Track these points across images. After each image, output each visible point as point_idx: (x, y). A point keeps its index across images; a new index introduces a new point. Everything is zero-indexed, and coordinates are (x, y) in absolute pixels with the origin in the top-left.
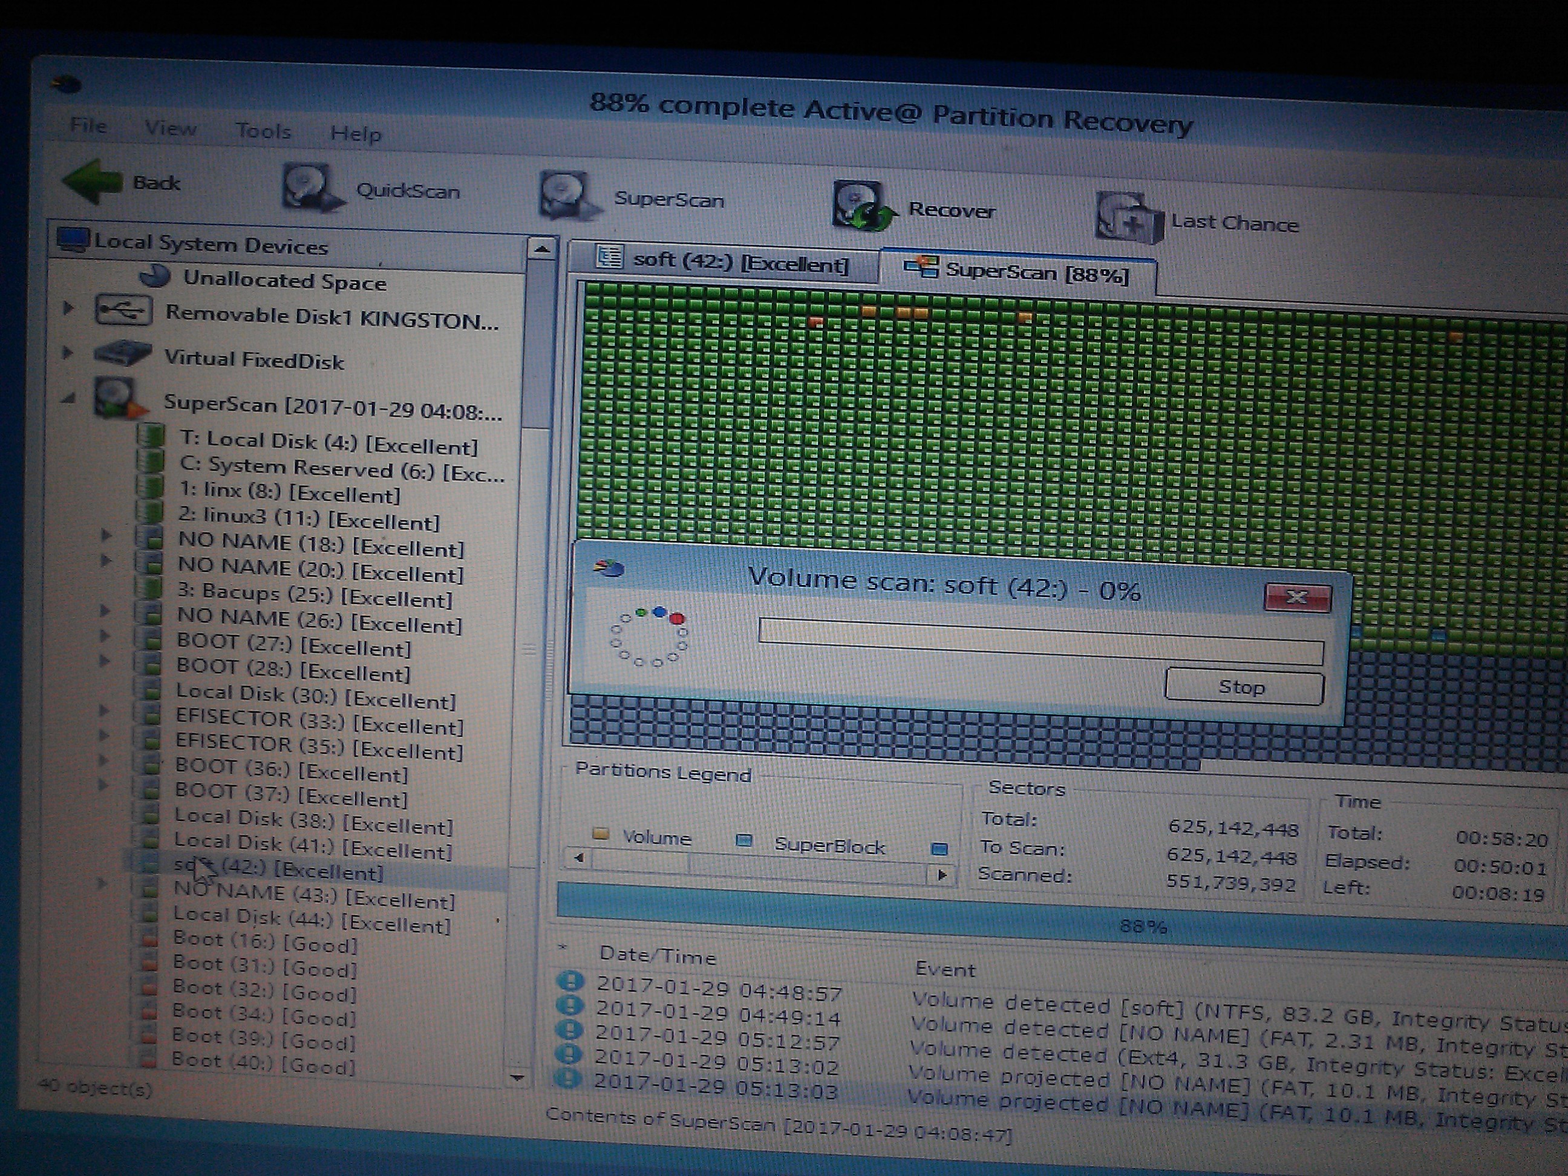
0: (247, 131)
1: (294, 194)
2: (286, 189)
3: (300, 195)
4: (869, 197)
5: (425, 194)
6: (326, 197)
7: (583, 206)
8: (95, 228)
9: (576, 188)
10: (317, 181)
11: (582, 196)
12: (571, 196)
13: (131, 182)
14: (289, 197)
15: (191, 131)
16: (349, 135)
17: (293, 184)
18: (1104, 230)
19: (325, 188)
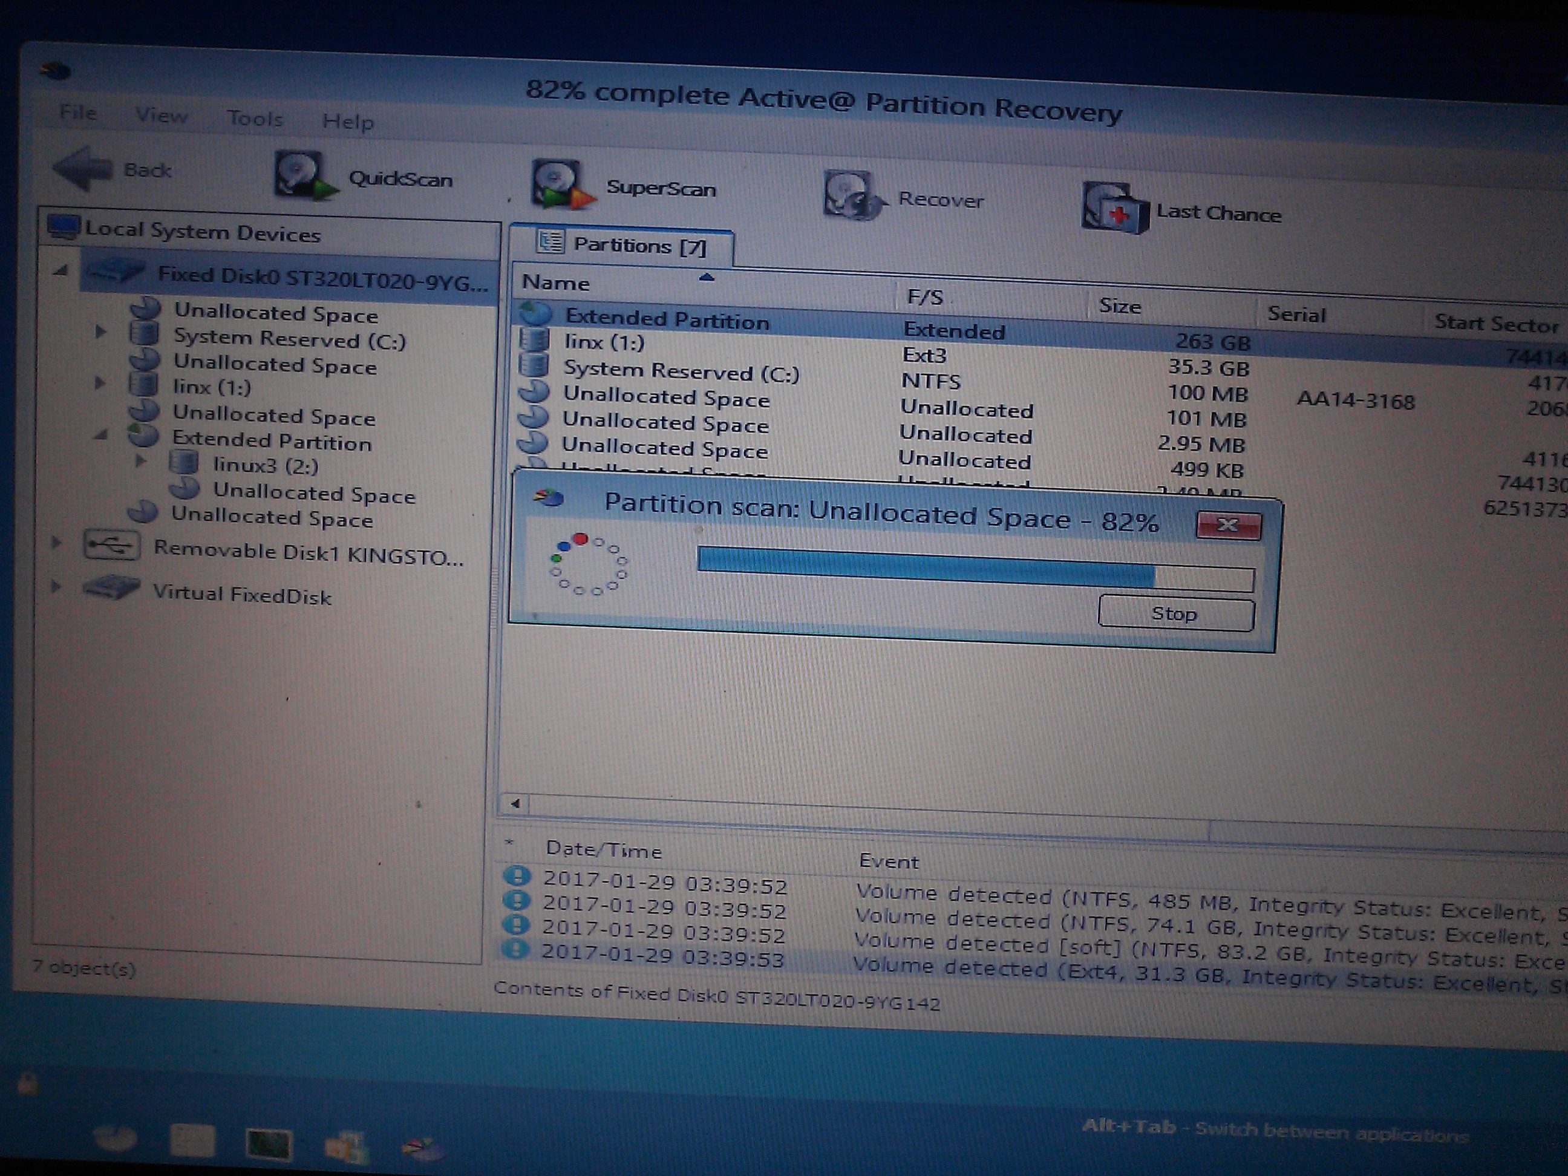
0: (238, 118)
1: (286, 182)
2: (279, 177)
3: (292, 182)
4: (859, 186)
5: (418, 182)
6: (318, 184)
7: (576, 194)
8: (85, 215)
9: (568, 177)
10: (310, 168)
11: (575, 184)
12: (564, 185)
13: (123, 169)
14: (281, 185)
15: (182, 118)
16: (341, 121)
17: (285, 172)
18: (1091, 220)
19: (317, 176)
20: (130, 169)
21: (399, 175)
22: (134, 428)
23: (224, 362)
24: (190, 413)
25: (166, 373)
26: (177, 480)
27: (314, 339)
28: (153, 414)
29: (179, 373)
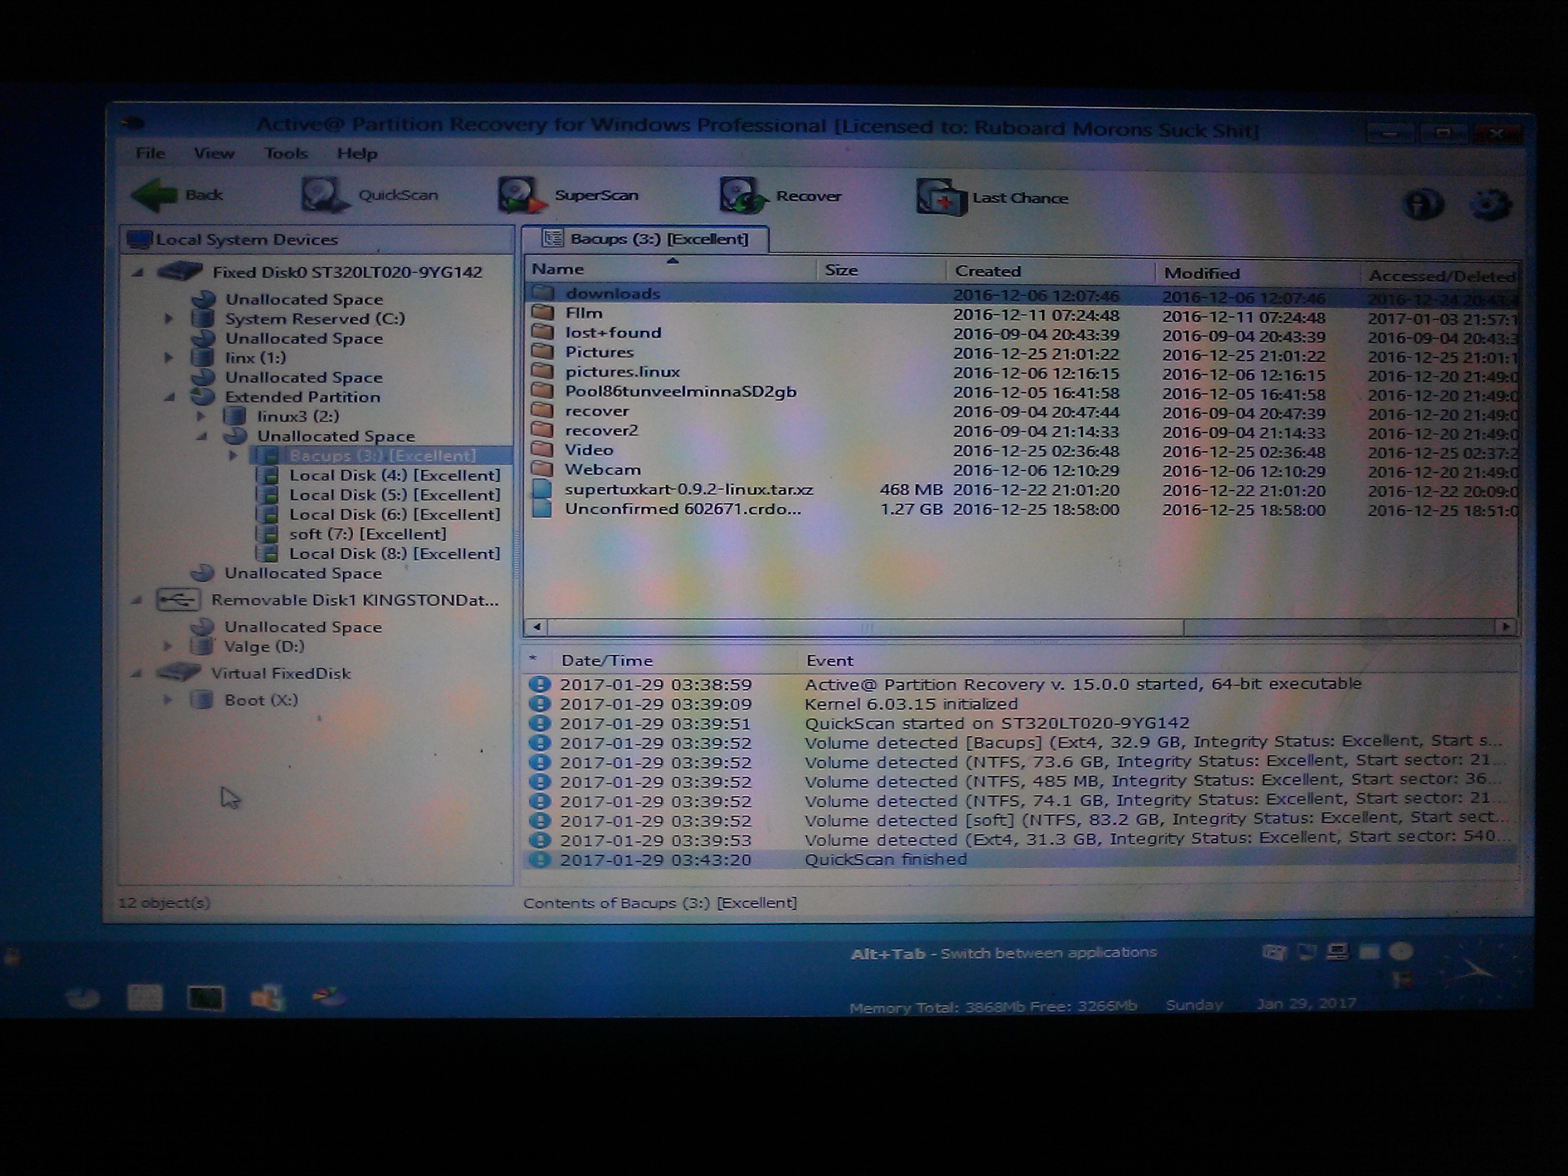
0: (274, 154)
1: (310, 200)
2: (305, 197)
3: (315, 200)
4: (747, 189)
5: (411, 197)
6: (335, 202)
7: (532, 201)
8: (156, 230)
9: (526, 189)
10: (329, 189)
11: (532, 194)
12: (523, 195)
13: (185, 195)
14: (307, 203)
15: (231, 155)
16: (352, 153)
17: (310, 193)
18: (924, 206)
19: (334, 195)
20: (191, 195)
21: (397, 192)
22: (195, 391)
23: (265, 338)
24: (238, 378)
25: (220, 348)
26: (229, 430)
27: (334, 319)
28: (212, 379)
29: (230, 348)
